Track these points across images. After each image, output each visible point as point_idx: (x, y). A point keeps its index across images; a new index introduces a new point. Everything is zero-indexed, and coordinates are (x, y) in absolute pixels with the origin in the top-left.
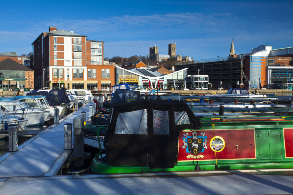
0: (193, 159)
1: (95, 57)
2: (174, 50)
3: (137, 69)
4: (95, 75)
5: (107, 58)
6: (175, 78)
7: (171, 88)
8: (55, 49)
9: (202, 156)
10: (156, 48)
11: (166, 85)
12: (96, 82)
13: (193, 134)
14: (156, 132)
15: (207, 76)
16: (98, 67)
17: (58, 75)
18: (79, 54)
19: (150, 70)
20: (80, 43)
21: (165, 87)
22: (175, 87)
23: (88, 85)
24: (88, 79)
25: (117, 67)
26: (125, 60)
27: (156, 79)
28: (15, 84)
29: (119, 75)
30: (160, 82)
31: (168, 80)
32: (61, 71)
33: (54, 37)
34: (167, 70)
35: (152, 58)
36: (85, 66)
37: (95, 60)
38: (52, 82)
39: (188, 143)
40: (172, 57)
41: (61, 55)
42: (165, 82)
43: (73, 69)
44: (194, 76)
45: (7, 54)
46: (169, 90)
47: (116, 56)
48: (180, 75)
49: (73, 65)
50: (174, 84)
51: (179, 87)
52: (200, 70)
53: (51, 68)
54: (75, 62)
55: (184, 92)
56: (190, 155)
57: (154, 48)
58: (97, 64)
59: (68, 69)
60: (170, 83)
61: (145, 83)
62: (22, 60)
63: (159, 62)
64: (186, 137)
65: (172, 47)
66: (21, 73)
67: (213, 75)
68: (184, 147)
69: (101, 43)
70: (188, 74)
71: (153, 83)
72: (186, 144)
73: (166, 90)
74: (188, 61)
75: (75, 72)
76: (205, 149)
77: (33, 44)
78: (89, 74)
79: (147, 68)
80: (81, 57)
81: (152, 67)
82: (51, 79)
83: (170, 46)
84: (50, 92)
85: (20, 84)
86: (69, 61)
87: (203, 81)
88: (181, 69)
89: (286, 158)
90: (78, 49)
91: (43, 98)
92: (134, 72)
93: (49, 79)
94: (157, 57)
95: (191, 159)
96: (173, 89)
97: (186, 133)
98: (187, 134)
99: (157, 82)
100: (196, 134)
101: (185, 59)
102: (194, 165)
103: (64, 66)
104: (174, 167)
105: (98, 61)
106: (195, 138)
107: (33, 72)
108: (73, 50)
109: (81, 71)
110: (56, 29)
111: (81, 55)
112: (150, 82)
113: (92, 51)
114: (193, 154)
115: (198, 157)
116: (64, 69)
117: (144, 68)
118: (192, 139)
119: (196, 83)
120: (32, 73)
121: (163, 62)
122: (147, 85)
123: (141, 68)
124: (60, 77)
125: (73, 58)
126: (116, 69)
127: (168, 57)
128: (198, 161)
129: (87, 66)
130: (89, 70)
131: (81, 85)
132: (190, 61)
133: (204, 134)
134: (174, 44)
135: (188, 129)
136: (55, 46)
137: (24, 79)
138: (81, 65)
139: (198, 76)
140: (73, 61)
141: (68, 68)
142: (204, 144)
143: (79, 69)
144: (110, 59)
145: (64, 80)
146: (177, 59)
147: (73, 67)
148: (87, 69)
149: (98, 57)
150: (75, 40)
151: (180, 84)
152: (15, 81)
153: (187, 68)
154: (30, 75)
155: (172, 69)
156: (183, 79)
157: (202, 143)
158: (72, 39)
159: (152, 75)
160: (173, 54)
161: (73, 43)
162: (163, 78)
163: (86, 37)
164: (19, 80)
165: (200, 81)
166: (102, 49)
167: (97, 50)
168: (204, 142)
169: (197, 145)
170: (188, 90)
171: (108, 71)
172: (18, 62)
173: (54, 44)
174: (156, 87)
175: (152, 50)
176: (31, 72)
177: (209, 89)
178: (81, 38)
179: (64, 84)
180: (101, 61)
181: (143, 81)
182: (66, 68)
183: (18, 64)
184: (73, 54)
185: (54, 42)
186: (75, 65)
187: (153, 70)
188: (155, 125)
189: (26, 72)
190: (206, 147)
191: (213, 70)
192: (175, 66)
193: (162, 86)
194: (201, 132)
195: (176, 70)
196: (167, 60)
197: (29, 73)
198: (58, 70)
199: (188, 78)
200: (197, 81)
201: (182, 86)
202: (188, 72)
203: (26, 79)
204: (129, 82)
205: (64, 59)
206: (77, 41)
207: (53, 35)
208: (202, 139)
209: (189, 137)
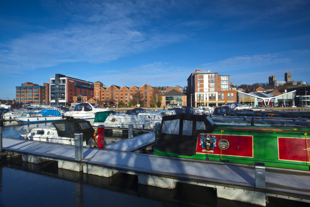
0: (206, 153)
1: (223, 86)
2: (290, 77)
3: (254, 93)
4: (223, 97)
6: (285, 98)
7: (281, 105)
8: (198, 82)
9: (212, 151)
10: (274, 77)
11: (276, 104)
12: (223, 102)
13: (207, 136)
14: (184, 134)
16: (226, 92)
18: (213, 85)
19: (265, 93)
20: (213, 77)
21: (276, 105)
22: (285, 105)
24: (218, 100)
25: (238, 91)
26: (249, 86)
27: (268, 99)
28: (176, 103)
29: (240, 97)
30: (271, 101)
31: (278, 100)
32: (202, 95)
33: (198, 75)
34: (279, 92)
35: (271, 84)
36: (216, 92)
37: (224, 88)
38: (196, 102)
39: (204, 142)
40: (288, 82)
41: (202, 86)
42: (276, 101)
43: (209, 94)
44: (302, 96)
45: (174, 87)
46: (279, 107)
48: (289, 95)
49: (209, 92)
50: (284, 102)
51: (288, 104)
52: (307, 92)
53: (196, 94)
54: (210, 89)
55: (292, 109)
56: (205, 150)
57: (273, 77)
58: (225, 90)
59: (206, 94)
60: (280, 102)
61: (260, 102)
62: (181, 90)
63: (276, 87)
64: (202, 138)
65: (288, 75)
66: (179, 97)
68: (200, 144)
69: (228, 77)
70: (297, 95)
71: (266, 102)
72: (202, 143)
73: (277, 107)
75: (211, 96)
77: (187, 80)
78: (220, 97)
79: (262, 91)
80: (214, 86)
82: (196, 100)
83: (286, 74)
85: (179, 103)
86: (206, 89)
89: (279, 159)
90: (212, 81)
91: (173, 112)
92: (252, 94)
93: (195, 100)
94: (275, 83)
95: (205, 152)
96: (283, 106)
97: (202, 135)
98: (203, 136)
99: (269, 101)
100: (209, 136)
102: (206, 156)
103: (203, 92)
105: (226, 88)
106: (208, 139)
108: (209, 82)
109: (214, 95)
110: (199, 70)
112: (263, 102)
113: (222, 82)
115: (210, 151)
116: (203, 94)
117: (260, 92)
118: (206, 140)
119: (304, 102)
120: (186, 97)
121: (280, 86)
122: (261, 104)
123: (258, 92)
124: (201, 99)
125: (209, 87)
126: (237, 93)
127: (285, 82)
128: (208, 154)
129: (218, 91)
131: (214, 104)
132: (304, 85)
133: (215, 137)
134: (290, 73)
135: (204, 133)
136: (198, 80)
138: (214, 91)
139: (306, 96)
140: (209, 89)
142: (214, 144)
143: (213, 94)
145: (203, 101)
146: (292, 84)
147: (209, 93)
148: (218, 93)
149: (225, 86)
150: (210, 76)
151: (289, 103)
152: (177, 102)
153: (296, 91)
155: (284, 91)
156: (292, 98)
157: (213, 143)
158: (209, 75)
159: (265, 97)
160: (289, 80)
161: (209, 78)
163: (217, 73)
164: (179, 101)
165: (308, 100)
166: (228, 80)
167: (225, 81)
168: (215, 142)
169: (209, 144)
170: (296, 107)
171: (232, 94)
173: (198, 79)
174: (268, 105)
175: (271, 79)
178: (214, 74)
179: (203, 103)
180: (228, 88)
181: (258, 100)
182: (205, 94)
183: (178, 92)
184: (209, 84)
185: (198, 78)
186: (210, 91)
187: (268, 93)
188: (184, 129)
189: (182, 96)
190: (215, 146)
192: (287, 89)
193: (274, 104)
194: (213, 135)
195: (287, 92)
196: (284, 85)
197: (184, 97)
198: (200, 95)
199: (296, 98)
200: (305, 100)
201: (292, 104)
202: (297, 93)
203: (182, 101)
204: (247, 101)
205: (204, 88)
206: (212, 77)
207: (197, 74)
208: (213, 140)
209: (204, 138)
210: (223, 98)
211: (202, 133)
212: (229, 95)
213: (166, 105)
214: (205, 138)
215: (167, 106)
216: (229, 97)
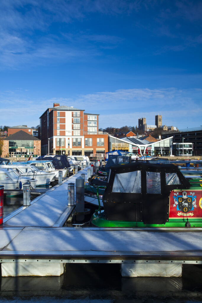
0: (183, 217)
1: (91, 128)
2: (160, 120)
3: (127, 138)
4: (91, 143)
5: (102, 129)
6: (162, 145)
7: (158, 154)
8: (58, 122)
9: (191, 214)
10: (144, 119)
11: (153, 152)
12: (92, 149)
13: (183, 193)
15: (191, 144)
16: (94, 137)
17: (60, 144)
18: (77, 126)
19: (139, 138)
20: (78, 116)
21: (152, 154)
22: (162, 153)
23: (85, 152)
24: (85, 147)
25: (110, 136)
26: (117, 130)
27: (144, 147)
28: (25, 151)
29: (112, 144)
30: (148, 149)
31: (155, 148)
32: (62, 140)
33: (58, 111)
34: (154, 138)
35: (141, 128)
36: (82, 136)
37: (91, 131)
38: (55, 150)
39: (179, 202)
40: (159, 127)
41: (63, 127)
42: (153, 149)
43: (72, 139)
44: (179, 144)
45: (20, 127)
46: (156, 156)
47: (109, 127)
48: (167, 142)
49: (73, 135)
50: (161, 151)
51: (165, 153)
52: (184, 138)
53: (54, 137)
54: (74, 132)
55: (170, 158)
56: (181, 213)
57: (143, 119)
58: (93, 134)
59: (69, 139)
60: (157, 150)
61: (135, 150)
62: (31, 132)
63: (147, 132)
64: (176, 196)
65: (158, 118)
66: (31, 142)
67: (197, 143)
68: (174, 206)
69: (96, 116)
70: (173, 142)
71: (142, 150)
72: (177, 203)
73: (154, 156)
74: (173, 131)
75: (75, 141)
76: (194, 207)
77: (40, 118)
78: (86, 144)
79: (136, 137)
80: (79, 128)
81: (140, 136)
82: (54, 147)
83: (157, 117)
84: (54, 157)
85: (29, 151)
86: (69, 132)
87: (187, 149)
88: (167, 137)
90: (77, 121)
91: (50, 162)
92: (125, 140)
93: (53, 147)
94: (145, 127)
95: (181, 216)
96: (160, 155)
97: (176, 193)
98: (178, 194)
99: (145, 149)
100: (186, 193)
101: (170, 129)
102: (184, 222)
103: (64, 135)
104: (166, 223)
105: (94, 131)
106: (185, 197)
107: (40, 141)
108: (73, 123)
109: (79, 140)
110: (59, 105)
111: (79, 126)
112: (139, 150)
113: (89, 123)
114: (183, 212)
115: (188, 215)
116: (65, 138)
117: (134, 137)
118: (182, 198)
119: (181, 150)
121: (151, 131)
122: (136, 152)
123: (131, 137)
124: (62, 145)
125: (73, 129)
126: (109, 138)
127: (155, 127)
129: (84, 135)
130: (86, 139)
131: (79, 152)
132: (175, 130)
133: (194, 194)
134: (161, 116)
135: (178, 189)
136: (58, 119)
137: (33, 147)
138: (80, 135)
139: (183, 144)
140: (73, 132)
141: (69, 137)
142: (193, 203)
143: (78, 138)
144: (104, 130)
145: (65, 148)
146: (163, 129)
147: (73, 137)
149: (94, 128)
150: (74, 113)
151: (166, 151)
152: (26, 149)
153: (172, 137)
154: (38, 144)
155: (158, 138)
156: (169, 146)
157: (191, 203)
158: (72, 113)
159: (141, 143)
160: (160, 124)
161: (73, 116)
162: (151, 146)
163: (84, 111)
164: (29, 148)
165: (185, 148)
166: (98, 121)
167: (93, 122)
168: (194, 201)
169: (187, 204)
170: (174, 156)
171: (103, 140)
172: (28, 133)
174: (144, 154)
175: (141, 122)
176: (38, 141)
177: (193, 155)
178: (80, 112)
179: (65, 151)
180: (96, 131)
181: (133, 148)
182: (67, 138)
183: (28, 135)
184: (73, 125)
185: (58, 116)
186: (74, 134)
187: (142, 139)
189: (34, 141)
190: (195, 206)
191: (197, 138)
192: (162, 135)
193: (150, 153)
194: (191, 191)
195: (162, 139)
196: (155, 130)
197: (37, 142)
198: (60, 139)
199: (173, 145)
200: (182, 148)
201: (168, 152)
202: (174, 140)
203: (35, 148)
204: (120, 149)
205: (66, 130)
206: (76, 115)
207: (56, 110)
208: (191, 198)
209: (179, 196)
210: (91, 145)
211: (176, 189)
212: (98, 140)
213: (10, 153)
214: (181, 196)
215: (12, 155)
216: (98, 143)
